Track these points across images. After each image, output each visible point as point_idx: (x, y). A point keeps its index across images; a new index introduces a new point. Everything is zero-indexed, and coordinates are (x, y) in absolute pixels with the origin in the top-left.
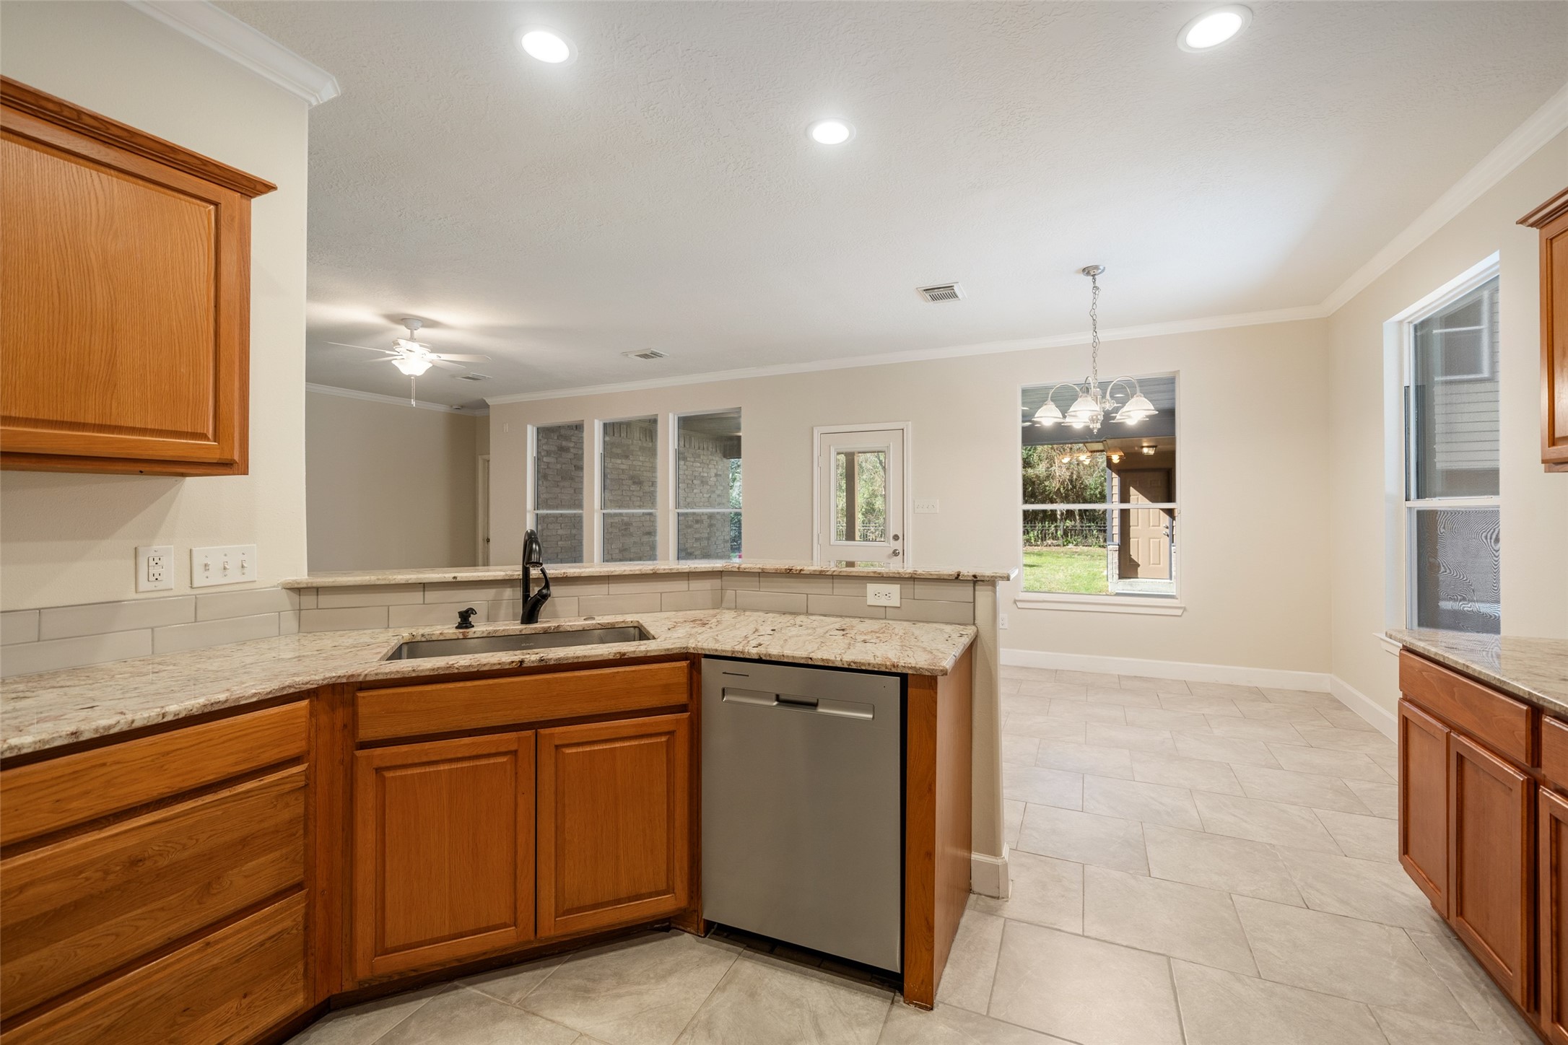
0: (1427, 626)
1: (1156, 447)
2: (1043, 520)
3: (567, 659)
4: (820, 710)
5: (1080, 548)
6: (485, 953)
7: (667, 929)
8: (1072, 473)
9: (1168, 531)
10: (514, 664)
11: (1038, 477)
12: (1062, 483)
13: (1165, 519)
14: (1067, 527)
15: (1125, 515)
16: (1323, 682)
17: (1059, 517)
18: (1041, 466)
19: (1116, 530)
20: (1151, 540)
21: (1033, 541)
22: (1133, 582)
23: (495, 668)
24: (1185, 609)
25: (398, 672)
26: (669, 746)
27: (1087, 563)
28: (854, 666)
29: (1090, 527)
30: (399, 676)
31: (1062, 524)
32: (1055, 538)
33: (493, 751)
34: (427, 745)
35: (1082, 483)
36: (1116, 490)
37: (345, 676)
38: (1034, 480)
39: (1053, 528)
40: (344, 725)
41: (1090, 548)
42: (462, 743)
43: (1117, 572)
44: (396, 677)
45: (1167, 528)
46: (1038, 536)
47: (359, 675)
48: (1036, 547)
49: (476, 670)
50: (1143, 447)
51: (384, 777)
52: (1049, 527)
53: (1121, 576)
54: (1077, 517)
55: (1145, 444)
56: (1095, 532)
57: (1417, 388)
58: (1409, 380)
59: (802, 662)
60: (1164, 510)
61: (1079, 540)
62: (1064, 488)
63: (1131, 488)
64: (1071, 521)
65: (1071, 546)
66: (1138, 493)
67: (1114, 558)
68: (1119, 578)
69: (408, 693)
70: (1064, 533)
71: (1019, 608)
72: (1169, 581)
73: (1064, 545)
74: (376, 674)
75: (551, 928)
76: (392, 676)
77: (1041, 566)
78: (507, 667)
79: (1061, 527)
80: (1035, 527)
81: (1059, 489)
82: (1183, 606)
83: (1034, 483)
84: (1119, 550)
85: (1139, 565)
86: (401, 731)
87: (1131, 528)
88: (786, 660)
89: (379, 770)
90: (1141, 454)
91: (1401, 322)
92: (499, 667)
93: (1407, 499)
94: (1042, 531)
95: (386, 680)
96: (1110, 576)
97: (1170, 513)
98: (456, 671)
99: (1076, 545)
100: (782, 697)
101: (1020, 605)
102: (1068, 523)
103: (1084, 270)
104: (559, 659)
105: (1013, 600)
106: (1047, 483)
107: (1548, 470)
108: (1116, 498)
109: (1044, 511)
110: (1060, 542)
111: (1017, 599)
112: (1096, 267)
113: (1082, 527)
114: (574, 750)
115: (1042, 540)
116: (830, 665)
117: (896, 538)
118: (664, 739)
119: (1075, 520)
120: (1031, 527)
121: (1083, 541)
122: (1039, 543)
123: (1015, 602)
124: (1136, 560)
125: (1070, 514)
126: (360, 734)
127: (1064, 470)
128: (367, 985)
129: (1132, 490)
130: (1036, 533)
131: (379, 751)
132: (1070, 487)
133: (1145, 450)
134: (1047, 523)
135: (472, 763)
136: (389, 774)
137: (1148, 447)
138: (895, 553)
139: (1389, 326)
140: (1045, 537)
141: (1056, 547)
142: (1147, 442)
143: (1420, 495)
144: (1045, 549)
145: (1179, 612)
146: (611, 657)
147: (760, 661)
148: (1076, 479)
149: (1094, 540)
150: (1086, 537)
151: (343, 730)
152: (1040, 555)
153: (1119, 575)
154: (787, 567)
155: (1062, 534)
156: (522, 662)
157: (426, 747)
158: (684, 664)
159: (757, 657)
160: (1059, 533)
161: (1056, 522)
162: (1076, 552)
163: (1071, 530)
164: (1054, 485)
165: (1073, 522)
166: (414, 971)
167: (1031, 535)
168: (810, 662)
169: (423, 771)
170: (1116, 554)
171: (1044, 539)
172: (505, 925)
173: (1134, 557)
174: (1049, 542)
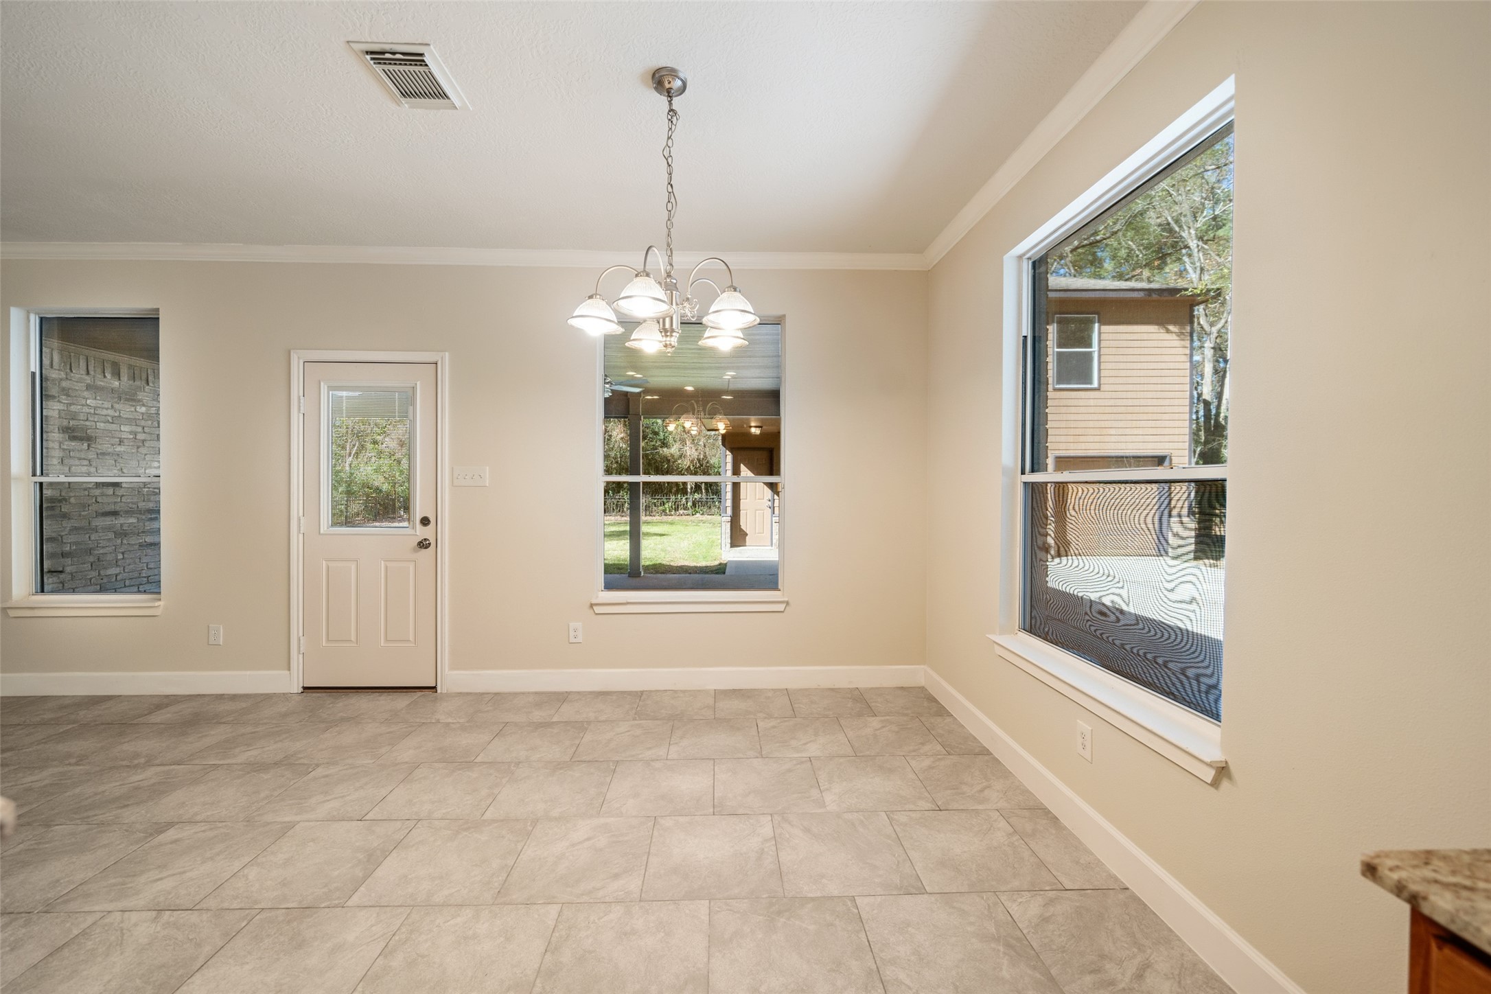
1: (761, 427)
2: (676, 494)
5: (706, 517)
8: (700, 453)
9: (770, 503)
11: (672, 456)
12: (692, 461)
13: (768, 492)
14: (696, 499)
15: (736, 486)
16: (918, 675)
17: (689, 490)
18: (675, 446)
19: (729, 503)
20: (757, 512)
21: (668, 511)
22: (743, 550)
24: (787, 603)
27: (708, 530)
29: (713, 499)
31: (691, 497)
32: (686, 508)
35: (708, 462)
36: (729, 466)
38: (670, 458)
39: (684, 500)
41: (713, 517)
43: (729, 542)
45: (770, 501)
46: (672, 507)
48: (670, 517)
50: (751, 427)
52: (681, 499)
53: (733, 545)
54: (704, 491)
55: (753, 424)
56: (717, 503)
57: (1034, 338)
58: (1027, 328)
60: (766, 484)
61: (705, 510)
62: (693, 466)
63: (742, 465)
64: (699, 494)
65: (698, 515)
66: (747, 470)
67: (727, 528)
68: (731, 547)
70: (693, 505)
71: (597, 614)
72: (770, 548)
73: (693, 515)
77: (670, 535)
79: (691, 499)
80: (669, 499)
81: (689, 467)
82: (786, 599)
83: (669, 461)
84: (731, 521)
85: (747, 534)
87: (741, 501)
90: (749, 434)
91: (1020, 257)
93: (1023, 473)
94: (675, 503)
96: (723, 545)
97: (773, 487)
99: (703, 514)
101: (598, 609)
102: (697, 496)
103: (653, 76)
105: (589, 604)
106: (679, 461)
108: (729, 473)
109: (677, 484)
110: (690, 512)
111: (592, 603)
112: (673, 72)
113: (707, 499)
115: (675, 510)
117: (425, 521)
119: (702, 493)
120: (667, 499)
121: (708, 511)
122: (672, 513)
123: (592, 606)
124: (745, 530)
125: (697, 487)
127: (694, 450)
129: (742, 467)
130: (670, 504)
132: (698, 464)
133: (753, 430)
134: (679, 495)
137: (756, 427)
138: (423, 545)
139: (1009, 260)
140: (678, 508)
141: (687, 517)
142: (756, 420)
143: (1033, 470)
144: (677, 518)
145: (781, 607)
148: (703, 459)
149: (716, 510)
150: (710, 507)
152: (672, 523)
153: (731, 543)
155: (691, 505)
160: (689, 504)
161: (687, 495)
162: (702, 520)
163: (699, 502)
164: (685, 463)
165: (700, 495)
167: (666, 506)
170: (729, 525)
171: (677, 509)
173: (743, 527)
174: (681, 512)
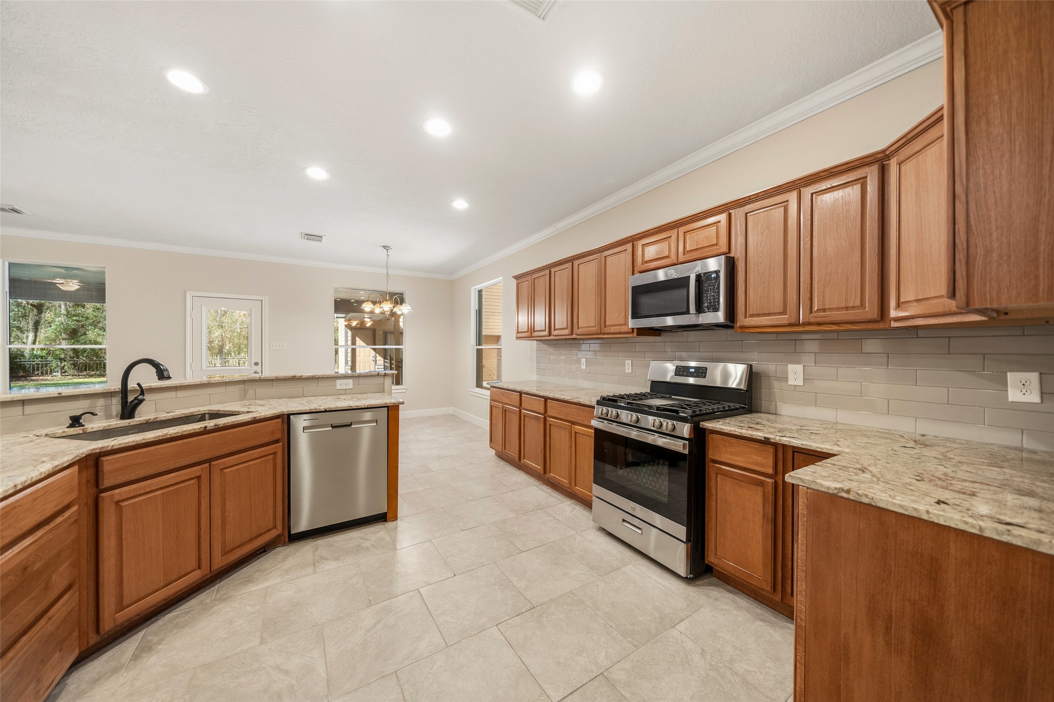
0: (479, 387)
1: (371, 318)
3: (229, 423)
4: (353, 426)
6: (181, 590)
7: (264, 551)
9: (374, 358)
10: (202, 429)
13: (373, 353)
16: (449, 410)
20: (366, 363)
23: (192, 432)
24: (407, 389)
25: (134, 441)
26: (275, 459)
28: (370, 406)
30: (134, 444)
33: (188, 478)
34: (148, 482)
36: (349, 339)
37: (98, 448)
40: (87, 481)
42: (169, 477)
44: (132, 444)
47: (108, 446)
49: (180, 434)
51: (122, 506)
57: (479, 310)
58: (477, 308)
59: (347, 408)
60: (371, 348)
63: (357, 338)
66: (360, 340)
69: (137, 453)
74: (120, 444)
75: (219, 562)
76: (130, 444)
78: (198, 431)
84: (351, 369)
86: (133, 477)
87: (357, 357)
88: (339, 409)
89: (117, 503)
91: (475, 289)
92: (194, 431)
93: (476, 346)
95: (128, 446)
98: (169, 436)
100: (333, 425)
103: (383, 246)
104: (225, 424)
107: (517, 340)
112: (389, 247)
114: (229, 470)
116: (360, 407)
117: (256, 364)
118: (271, 456)
126: (105, 483)
128: (106, 636)
131: (117, 491)
135: (174, 487)
136: (123, 504)
138: (256, 373)
139: (472, 288)
142: (367, 315)
143: (479, 345)
145: (405, 391)
146: (250, 420)
147: (326, 411)
151: (86, 484)
154: (292, 375)
156: (206, 427)
157: (148, 483)
158: (280, 420)
159: (324, 410)
166: (138, 615)
168: (350, 408)
169: (146, 497)
172: (194, 570)
